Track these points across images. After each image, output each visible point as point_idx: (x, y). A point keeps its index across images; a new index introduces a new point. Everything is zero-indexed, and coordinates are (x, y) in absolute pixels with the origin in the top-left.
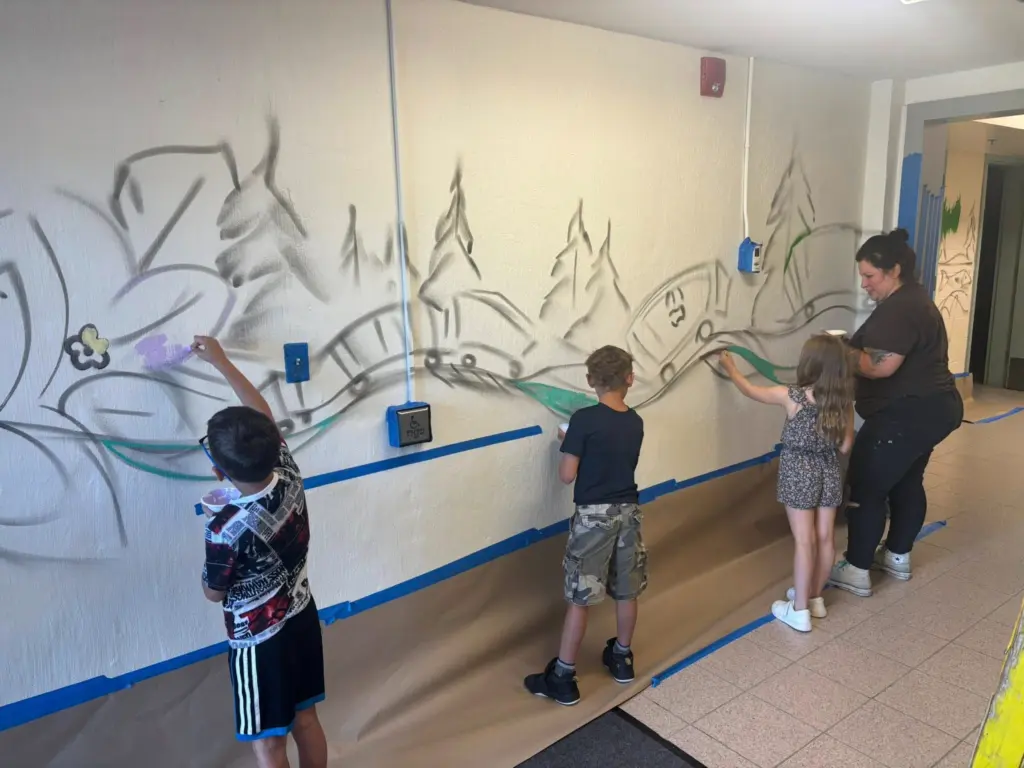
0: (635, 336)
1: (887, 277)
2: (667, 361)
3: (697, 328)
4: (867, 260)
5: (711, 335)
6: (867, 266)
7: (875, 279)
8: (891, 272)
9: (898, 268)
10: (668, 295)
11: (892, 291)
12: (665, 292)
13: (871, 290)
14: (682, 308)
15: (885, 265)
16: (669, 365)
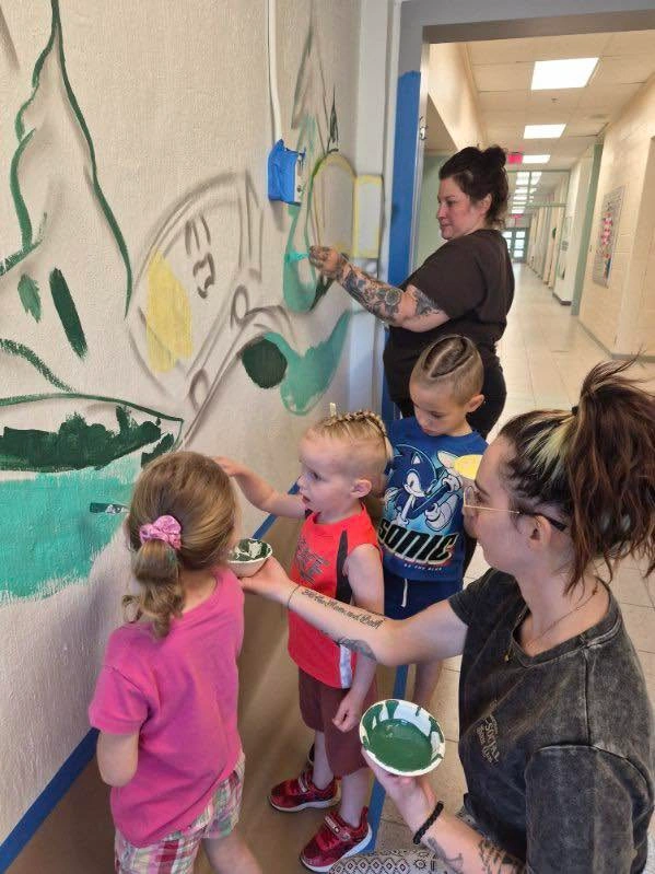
0: (142, 317)
1: (473, 210)
2: (198, 369)
3: (231, 298)
4: (456, 179)
5: (247, 314)
6: (453, 187)
7: (458, 209)
8: (479, 203)
9: (488, 199)
10: (189, 227)
11: (472, 231)
12: (182, 223)
13: (445, 222)
14: (209, 259)
15: (474, 192)
16: (201, 375)
